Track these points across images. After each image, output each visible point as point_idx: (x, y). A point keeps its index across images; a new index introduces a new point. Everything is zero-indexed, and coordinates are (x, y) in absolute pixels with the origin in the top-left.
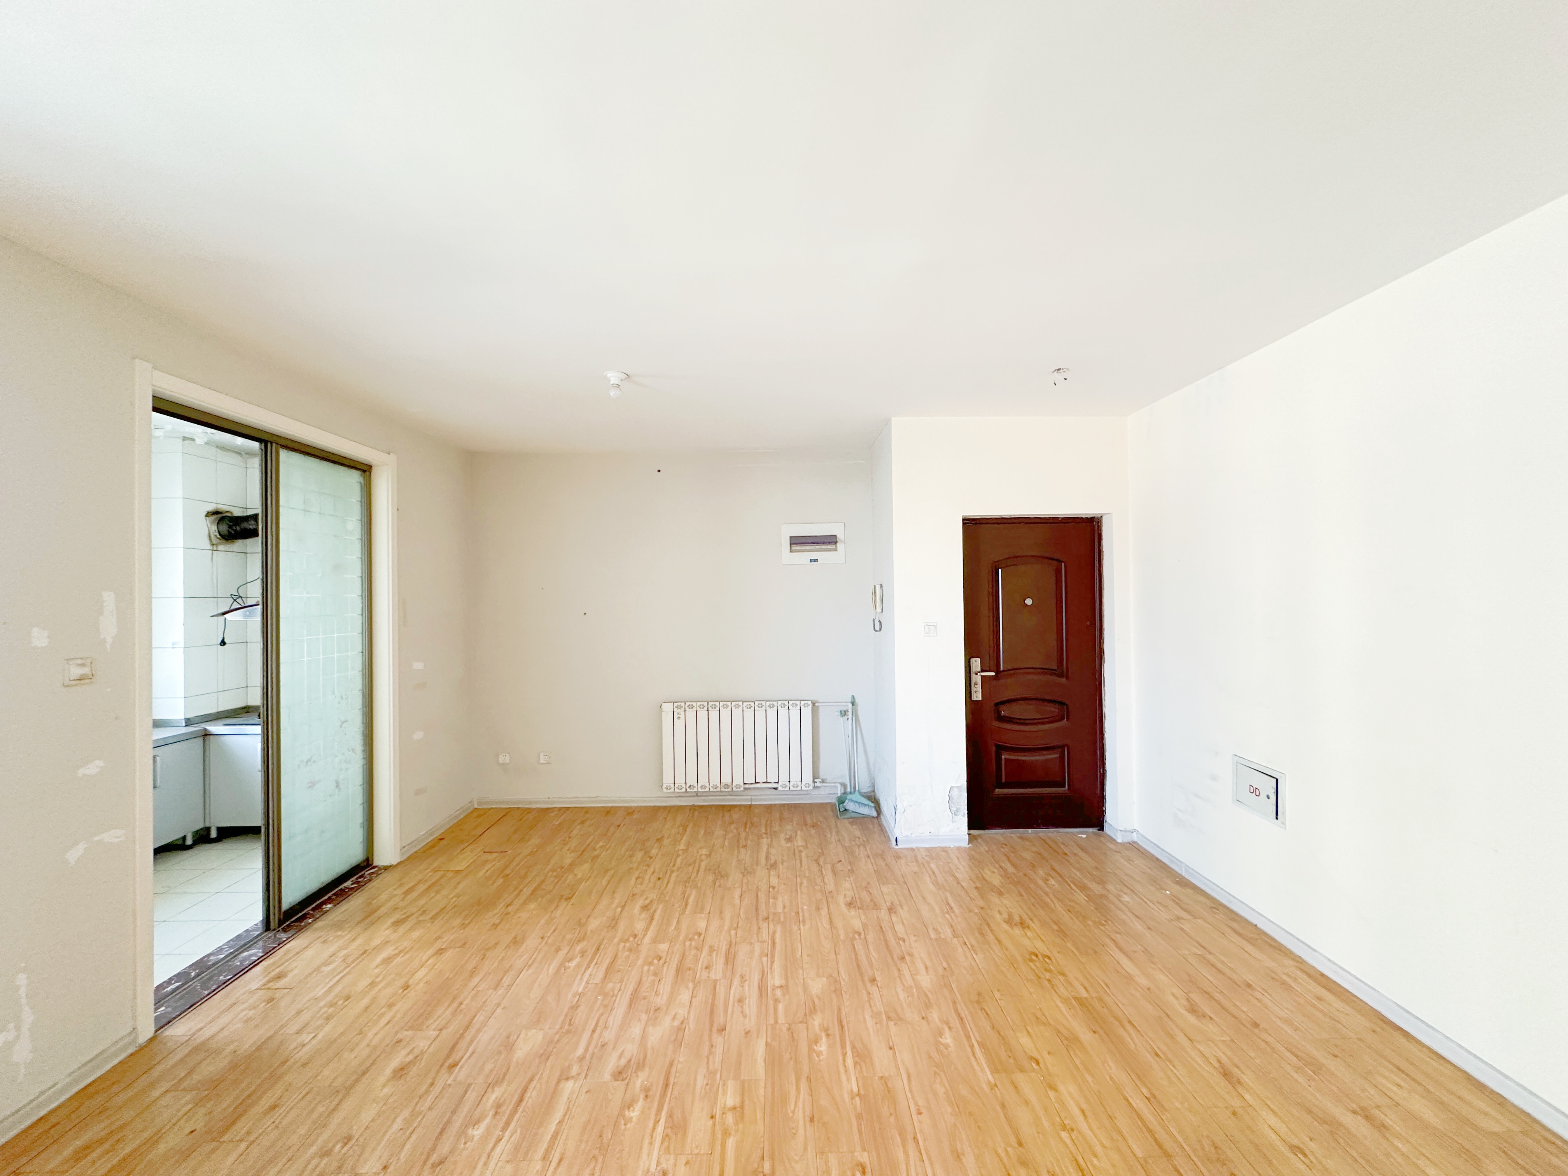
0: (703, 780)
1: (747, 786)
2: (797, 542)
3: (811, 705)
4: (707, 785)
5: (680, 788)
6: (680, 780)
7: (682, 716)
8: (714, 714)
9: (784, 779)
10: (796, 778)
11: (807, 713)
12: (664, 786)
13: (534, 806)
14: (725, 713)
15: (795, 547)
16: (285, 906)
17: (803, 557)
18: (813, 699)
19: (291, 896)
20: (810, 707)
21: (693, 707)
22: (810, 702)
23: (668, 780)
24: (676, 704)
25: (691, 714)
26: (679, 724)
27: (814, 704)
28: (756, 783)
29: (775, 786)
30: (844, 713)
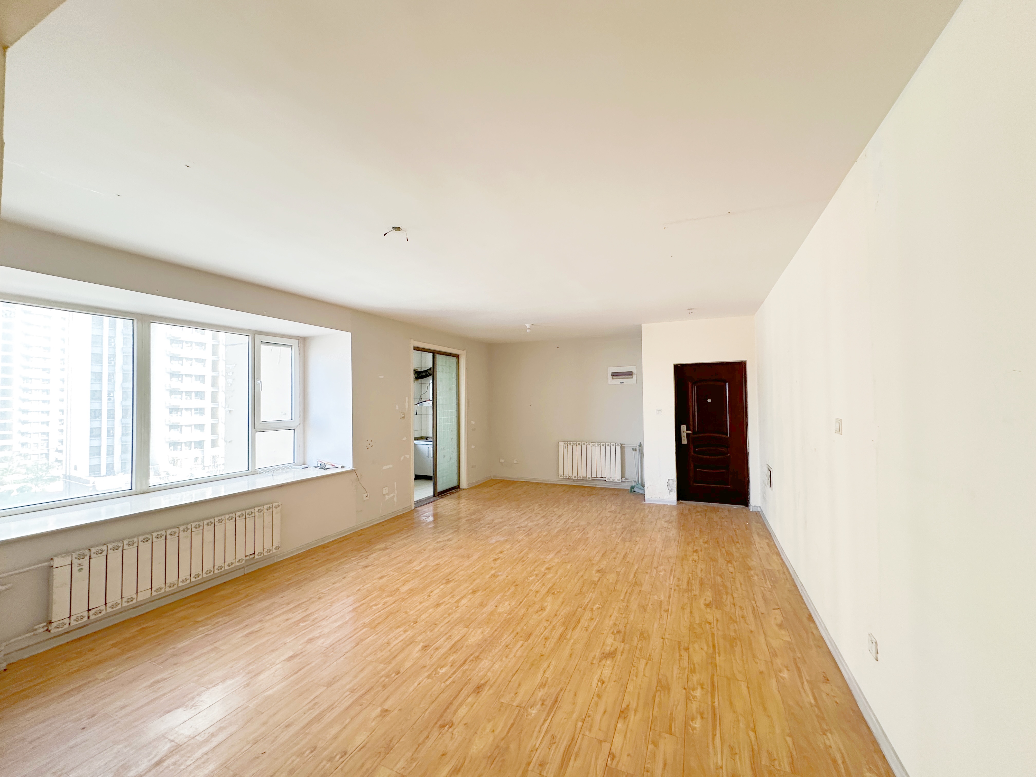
0: (575, 474)
1: (593, 478)
2: (614, 375)
3: (620, 445)
4: (577, 476)
5: (566, 476)
6: (566, 473)
7: (567, 447)
8: (579, 447)
9: (608, 477)
10: (613, 477)
11: (618, 449)
12: (560, 475)
13: (512, 480)
14: (584, 447)
15: (614, 377)
16: (438, 491)
17: (617, 381)
18: (622, 443)
19: (440, 489)
20: (620, 446)
21: (571, 444)
22: (620, 444)
23: (561, 473)
24: (564, 442)
25: (570, 447)
26: (566, 450)
27: (621, 445)
28: (597, 477)
29: (605, 479)
30: (635, 450)
